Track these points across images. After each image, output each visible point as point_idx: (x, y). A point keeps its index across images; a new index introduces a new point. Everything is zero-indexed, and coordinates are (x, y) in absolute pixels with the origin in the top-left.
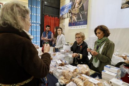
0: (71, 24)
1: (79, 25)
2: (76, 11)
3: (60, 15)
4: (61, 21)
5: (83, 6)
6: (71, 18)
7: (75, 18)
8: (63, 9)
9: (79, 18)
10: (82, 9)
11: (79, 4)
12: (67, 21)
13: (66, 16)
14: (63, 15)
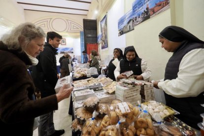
9: (105, 44)
14: (99, 42)
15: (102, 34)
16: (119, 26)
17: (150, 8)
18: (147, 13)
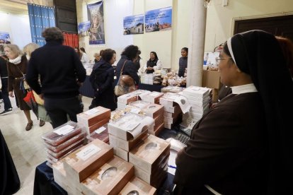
0: (91, 43)
1: (99, 43)
2: (95, 30)
3: (79, 32)
4: (80, 39)
5: (100, 27)
6: (91, 36)
7: (94, 37)
8: (81, 26)
9: (98, 37)
10: (100, 30)
11: (97, 25)
12: (87, 39)
13: (85, 33)
14: (81, 32)
15: (91, 24)
16: (124, 24)
17: (160, 24)
18: (157, 26)
